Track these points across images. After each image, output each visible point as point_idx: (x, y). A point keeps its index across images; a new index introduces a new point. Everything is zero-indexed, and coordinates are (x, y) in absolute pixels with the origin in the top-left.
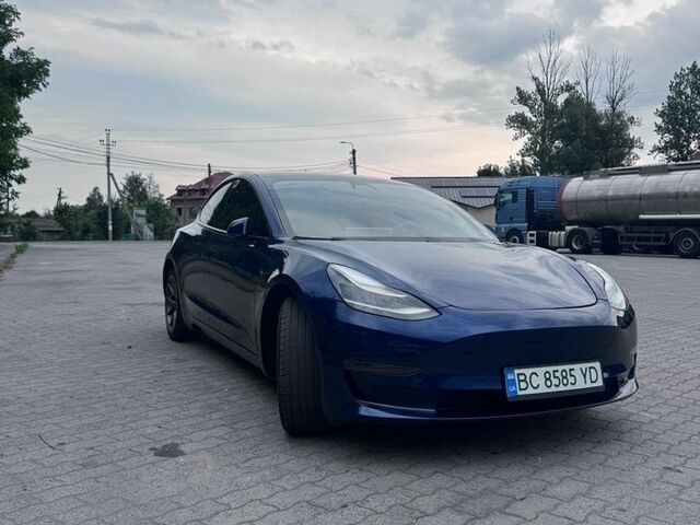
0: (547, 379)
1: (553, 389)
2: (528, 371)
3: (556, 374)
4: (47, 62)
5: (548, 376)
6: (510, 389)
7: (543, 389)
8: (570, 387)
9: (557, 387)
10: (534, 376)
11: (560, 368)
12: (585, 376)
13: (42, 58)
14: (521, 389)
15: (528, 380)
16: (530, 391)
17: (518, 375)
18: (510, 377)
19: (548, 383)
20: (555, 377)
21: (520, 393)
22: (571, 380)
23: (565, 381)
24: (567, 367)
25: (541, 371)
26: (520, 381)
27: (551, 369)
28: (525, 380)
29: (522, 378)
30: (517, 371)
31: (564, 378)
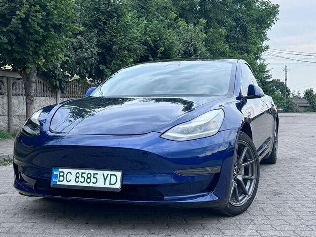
0: (76, 177)
1: (79, 184)
2: (66, 171)
3: (84, 175)
4: (278, 6)
5: (77, 175)
6: (54, 180)
7: (73, 183)
8: (91, 185)
9: (82, 183)
10: (69, 174)
11: (87, 172)
12: (105, 179)
13: (275, 4)
14: (59, 181)
15: (65, 176)
16: (65, 183)
17: (60, 172)
18: (55, 173)
19: (77, 180)
20: (82, 177)
21: (59, 183)
22: (94, 180)
23: (89, 180)
24: (92, 172)
25: (74, 171)
26: (60, 176)
27: (80, 171)
28: (63, 176)
29: (62, 174)
30: (60, 170)
31: (88, 178)
